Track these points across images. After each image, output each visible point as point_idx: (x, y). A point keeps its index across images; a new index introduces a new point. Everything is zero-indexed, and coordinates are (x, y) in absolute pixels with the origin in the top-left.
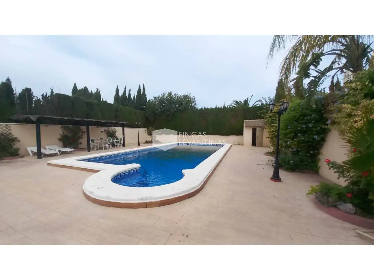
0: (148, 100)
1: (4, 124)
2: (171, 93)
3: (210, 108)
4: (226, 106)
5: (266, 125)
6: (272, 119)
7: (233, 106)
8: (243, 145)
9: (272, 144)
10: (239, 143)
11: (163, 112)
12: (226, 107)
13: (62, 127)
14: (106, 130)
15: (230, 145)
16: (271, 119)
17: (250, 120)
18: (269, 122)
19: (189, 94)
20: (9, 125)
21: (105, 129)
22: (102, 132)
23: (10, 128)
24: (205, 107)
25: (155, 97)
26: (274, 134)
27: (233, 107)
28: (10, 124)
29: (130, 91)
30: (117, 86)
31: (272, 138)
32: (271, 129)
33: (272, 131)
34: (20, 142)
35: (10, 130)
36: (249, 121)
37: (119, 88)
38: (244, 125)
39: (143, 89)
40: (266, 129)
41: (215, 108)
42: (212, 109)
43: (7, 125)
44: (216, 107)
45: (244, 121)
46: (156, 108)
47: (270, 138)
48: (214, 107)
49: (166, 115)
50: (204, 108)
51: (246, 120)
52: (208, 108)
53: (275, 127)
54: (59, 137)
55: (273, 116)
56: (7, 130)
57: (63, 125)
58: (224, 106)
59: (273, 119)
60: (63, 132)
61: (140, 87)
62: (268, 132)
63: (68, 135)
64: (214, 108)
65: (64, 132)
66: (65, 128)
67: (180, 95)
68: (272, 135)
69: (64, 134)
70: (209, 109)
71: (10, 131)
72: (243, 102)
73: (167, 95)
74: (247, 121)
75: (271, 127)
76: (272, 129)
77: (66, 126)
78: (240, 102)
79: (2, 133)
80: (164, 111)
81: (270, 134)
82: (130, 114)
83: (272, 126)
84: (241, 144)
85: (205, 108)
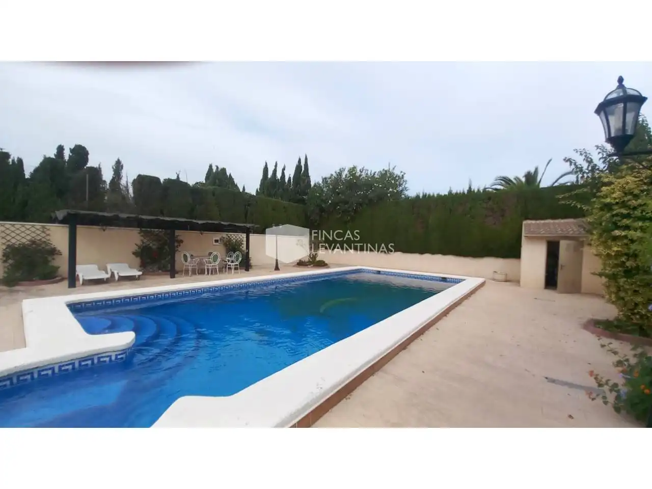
0: (312, 184)
1: (38, 225)
2: (354, 168)
3: (436, 195)
4: (475, 188)
5: (592, 234)
6: (615, 212)
7: (496, 189)
8: (518, 282)
9: (613, 296)
10: (508, 279)
11: (335, 204)
12: (476, 191)
13: (141, 231)
14: (224, 238)
15: (480, 281)
16: (608, 215)
17: (542, 222)
18: (601, 224)
19: (391, 169)
20: (48, 227)
21: (222, 237)
22: (217, 241)
23: (48, 232)
24: (423, 193)
25: (326, 178)
26: (624, 263)
27: (495, 191)
28: (48, 225)
29: (284, 169)
30: (266, 163)
31: (613, 277)
32: (610, 248)
33: (613, 254)
34: (61, 256)
35: (48, 235)
36: (538, 222)
37: (268, 167)
38: (523, 234)
39: (304, 165)
40: (590, 245)
41: (447, 194)
42: (441, 196)
43: (43, 227)
44: (450, 193)
45: (524, 222)
46: (324, 198)
47: (607, 276)
48: (444, 192)
49: (341, 211)
50: (421, 196)
51: (529, 222)
52: (431, 194)
53: (625, 241)
54: (135, 248)
55: (617, 203)
56: (43, 235)
57: (143, 229)
58: (470, 188)
59: (617, 215)
60: (142, 240)
61: (300, 161)
62: (596, 255)
63: (151, 245)
64: (445, 195)
65: (145, 241)
66: (145, 234)
67: (373, 172)
68: (616, 266)
69: (144, 245)
70: (433, 196)
71: (48, 238)
72: (523, 180)
73: (346, 172)
74: (533, 222)
75: (610, 242)
76: (615, 249)
77: (149, 229)
78: (517, 179)
79: (33, 239)
80: (337, 204)
81: (604, 264)
82: (274, 210)
83: (615, 238)
84: (513, 280)
85: (424, 196)
